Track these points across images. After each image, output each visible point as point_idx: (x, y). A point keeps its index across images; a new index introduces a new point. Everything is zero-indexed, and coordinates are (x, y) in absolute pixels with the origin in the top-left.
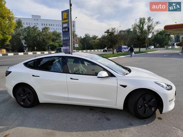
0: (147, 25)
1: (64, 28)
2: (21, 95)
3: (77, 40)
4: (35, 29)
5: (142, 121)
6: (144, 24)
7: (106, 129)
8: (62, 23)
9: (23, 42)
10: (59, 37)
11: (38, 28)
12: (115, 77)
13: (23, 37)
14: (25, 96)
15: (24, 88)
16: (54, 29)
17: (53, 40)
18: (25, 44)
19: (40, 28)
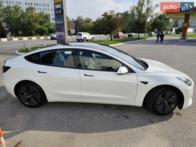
0: (146, 7)
1: (56, 10)
2: (25, 94)
3: (73, 25)
4: (17, 9)
5: (162, 117)
6: (143, 7)
7: (127, 128)
8: (54, 3)
9: (4, 25)
10: (48, 19)
11: (20, 7)
12: (135, 73)
13: (4, 19)
14: (30, 95)
15: (28, 86)
16: (40, 9)
17: (41, 23)
18: (7, 27)
19: (24, 8)
